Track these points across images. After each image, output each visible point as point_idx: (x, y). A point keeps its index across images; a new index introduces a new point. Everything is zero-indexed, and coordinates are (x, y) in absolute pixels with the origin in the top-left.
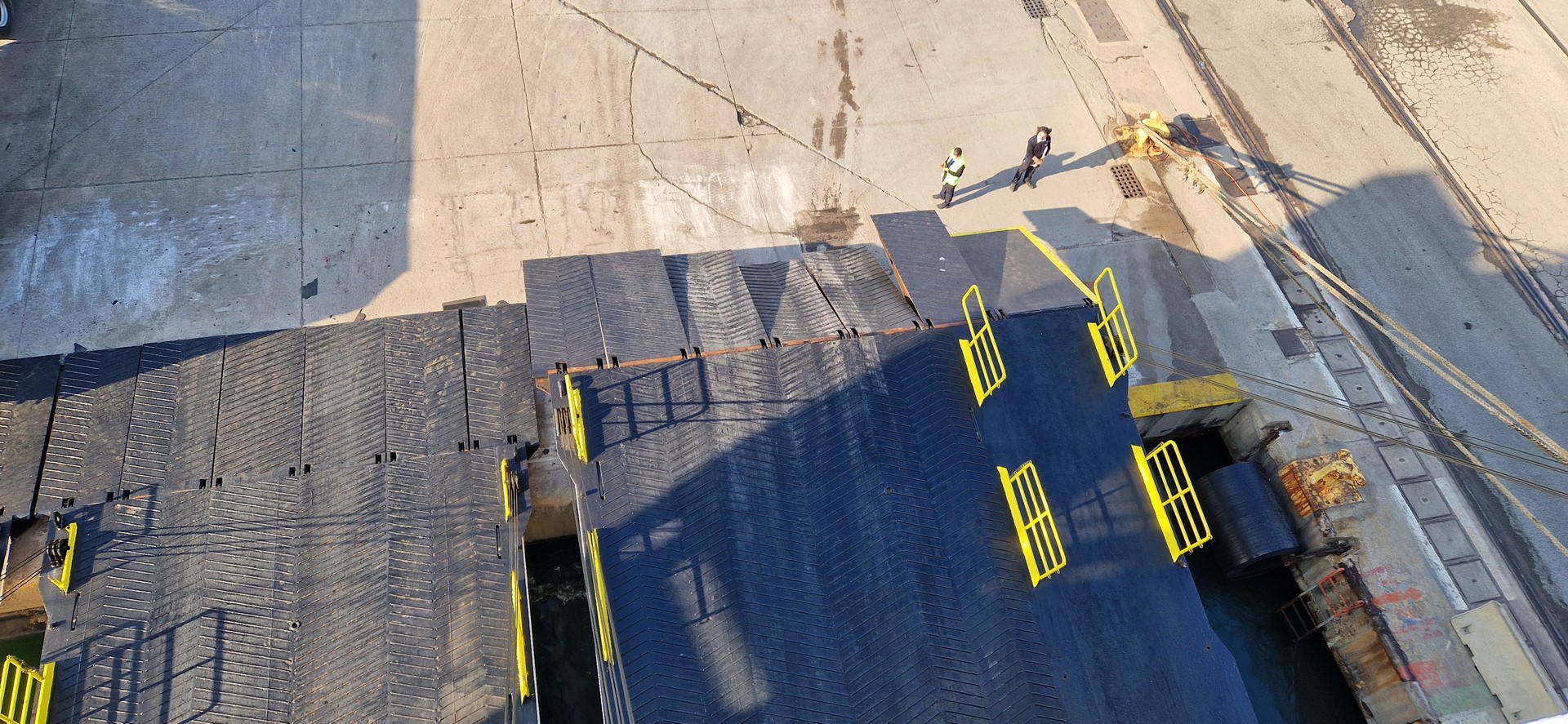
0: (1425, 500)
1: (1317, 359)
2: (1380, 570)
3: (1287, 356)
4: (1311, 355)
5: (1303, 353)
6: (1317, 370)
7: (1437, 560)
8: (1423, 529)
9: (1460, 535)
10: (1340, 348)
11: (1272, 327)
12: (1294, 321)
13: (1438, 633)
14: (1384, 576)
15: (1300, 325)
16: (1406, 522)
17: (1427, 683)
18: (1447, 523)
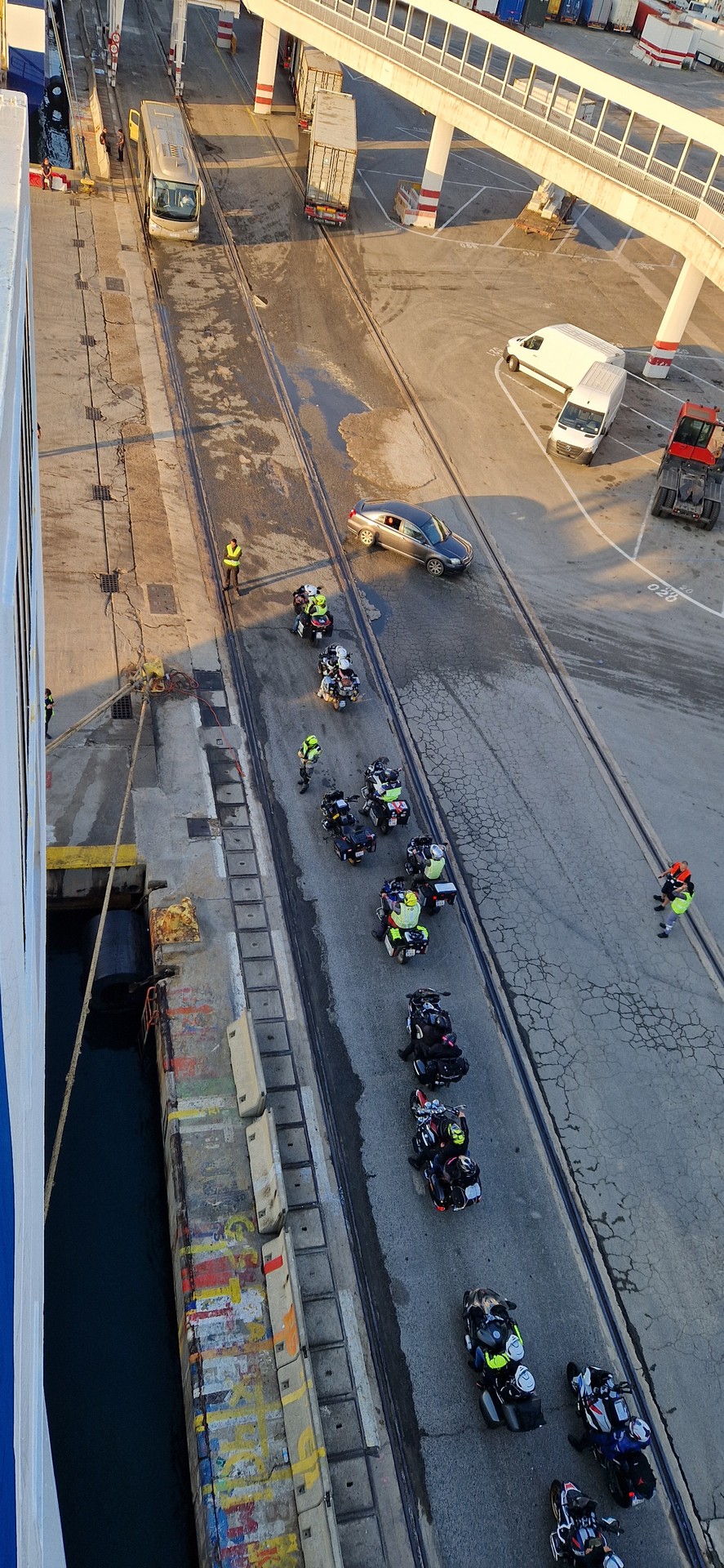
0: (254, 945)
1: (218, 842)
2: (186, 990)
3: (191, 836)
4: (213, 838)
5: (208, 836)
6: (212, 848)
7: (241, 987)
8: (242, 965)
9: (272, 972)
10: (241, 835)
11: (189, 816)
12: (212, 813)
13: (212, 1038)
14: (187, 995)
15: (215, 816)
16: (228, 957)
17: (180, 1074)
18: (264, 963)
